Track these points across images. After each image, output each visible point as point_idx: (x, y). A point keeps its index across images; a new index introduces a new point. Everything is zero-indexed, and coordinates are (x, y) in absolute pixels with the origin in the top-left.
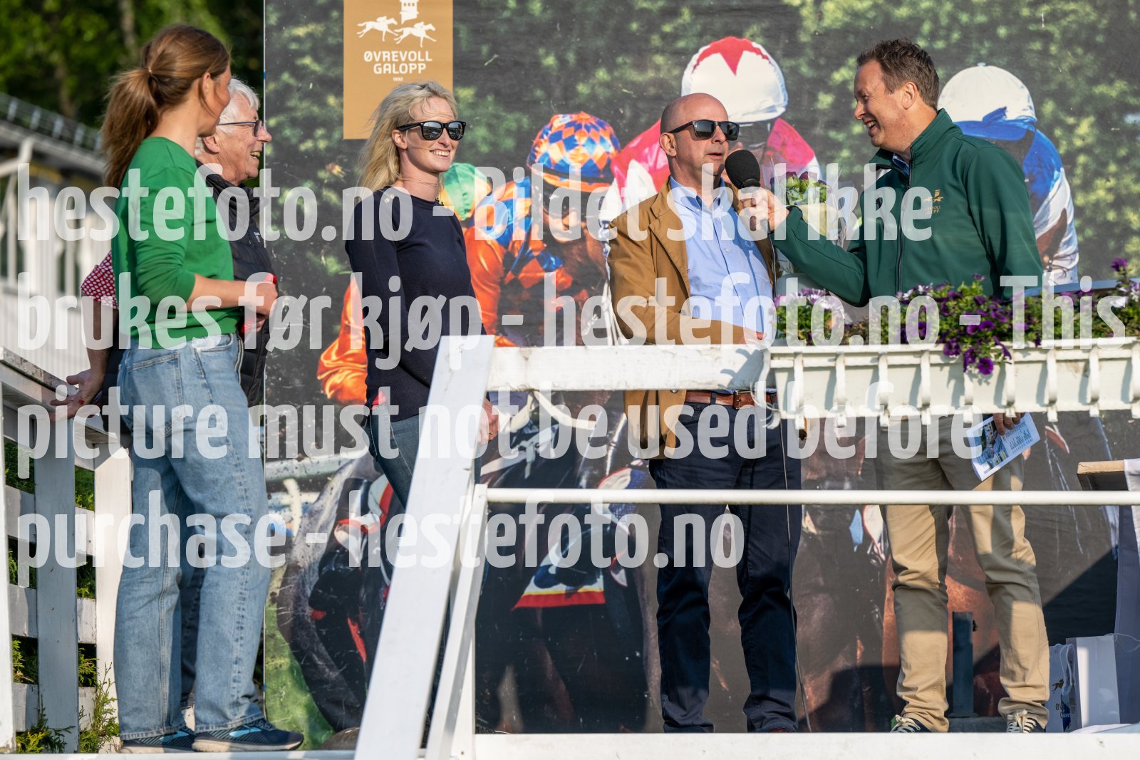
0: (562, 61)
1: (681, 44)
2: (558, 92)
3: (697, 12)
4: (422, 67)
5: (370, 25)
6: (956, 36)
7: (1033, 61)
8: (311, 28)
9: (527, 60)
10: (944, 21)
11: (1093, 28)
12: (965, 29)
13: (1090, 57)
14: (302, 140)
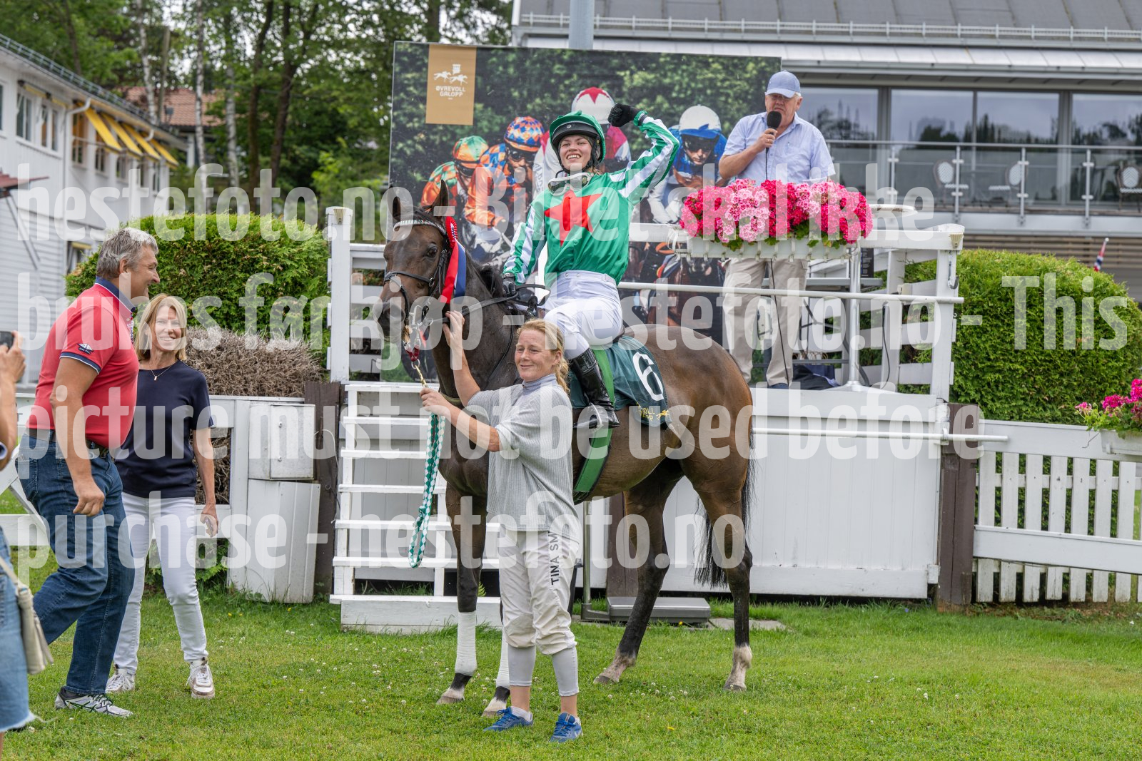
0: (521, 94)
1: (572, 89)
2: (519, 107)
3: (580, 76)
4: (461, 94)
5: (439, 75)
6: (689, 92)
7: (721, 105)
8: (414, 74)
9: (506, 93)
10: (684, 86)
11: (747, 92)
12: (693, 90)
13: (745, 105)
14: (408, 122)
